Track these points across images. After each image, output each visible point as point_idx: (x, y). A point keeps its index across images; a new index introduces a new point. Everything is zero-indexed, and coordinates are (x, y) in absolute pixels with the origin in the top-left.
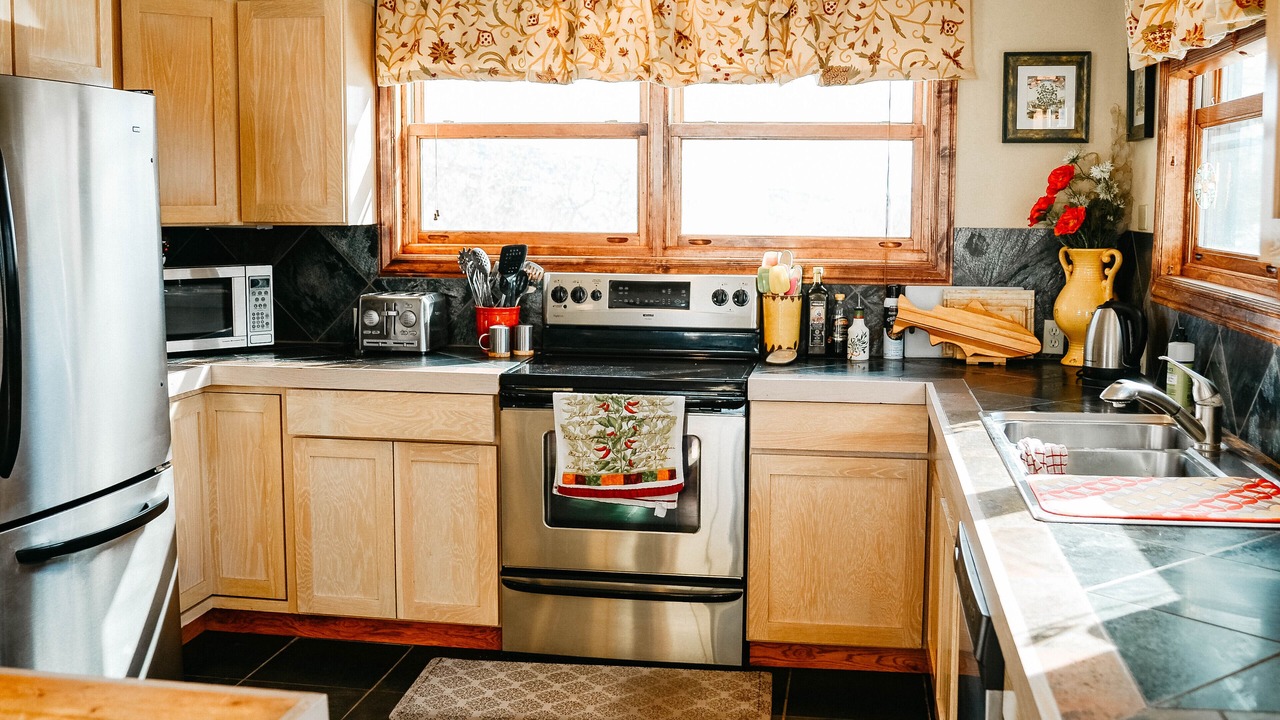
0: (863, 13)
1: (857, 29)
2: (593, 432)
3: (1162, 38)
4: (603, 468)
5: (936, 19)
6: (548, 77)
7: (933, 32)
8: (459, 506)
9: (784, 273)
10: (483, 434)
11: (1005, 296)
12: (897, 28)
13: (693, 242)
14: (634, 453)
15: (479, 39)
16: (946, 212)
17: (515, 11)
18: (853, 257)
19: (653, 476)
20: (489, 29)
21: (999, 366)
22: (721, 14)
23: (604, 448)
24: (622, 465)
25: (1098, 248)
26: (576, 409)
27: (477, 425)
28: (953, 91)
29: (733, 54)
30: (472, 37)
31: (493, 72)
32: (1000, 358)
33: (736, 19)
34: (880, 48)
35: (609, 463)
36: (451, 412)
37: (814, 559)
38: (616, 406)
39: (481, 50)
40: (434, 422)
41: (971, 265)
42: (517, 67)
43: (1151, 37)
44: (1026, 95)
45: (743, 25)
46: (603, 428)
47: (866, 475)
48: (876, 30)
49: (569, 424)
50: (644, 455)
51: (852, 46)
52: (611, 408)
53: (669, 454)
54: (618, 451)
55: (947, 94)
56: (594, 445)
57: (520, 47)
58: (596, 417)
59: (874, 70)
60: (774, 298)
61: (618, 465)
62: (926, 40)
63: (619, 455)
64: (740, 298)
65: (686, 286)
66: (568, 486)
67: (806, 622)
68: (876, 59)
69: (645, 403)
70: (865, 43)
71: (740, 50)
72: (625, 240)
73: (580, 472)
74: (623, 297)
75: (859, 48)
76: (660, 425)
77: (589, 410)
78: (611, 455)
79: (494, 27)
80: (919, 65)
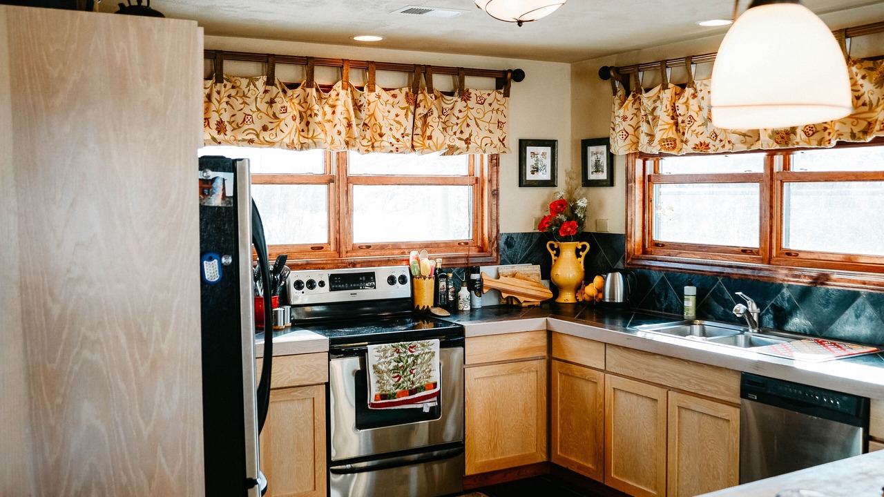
0: (460, 115)
1: (457, 124)
2: (391, 367)
3: (668, 144)
4: (397, 388)
5: (494, 120)
6: (291, 146)
7: (494, 127)
8: (301, 427)
9: (428, 264)
10: (322, 377)
11: (527, 269)
12: (477, 124)
13: (360, 248)
14: (414, 376)
15: (244, 120)
16: (495, 225)
17: (267, 103)
18: (447, 252)
19: (422, 388)
20: (251, 113)
21: (537, 306)
22: (389, 112)
23: (398, 376)
24: (407, 385)
25: (573, 241)
26: (382, 354)
27: (319, 372)
28: (498, 159)
29: (399, 136)
30: (239, 118)
31: (251, 141)
32: (537, 302)
33: (397, 116)
34: (471, 135)
35: (400, 384)
36: (302, 366)
37: (496, 422)
38: (404, 350)
39: (246, 127)
40: (291, 374)
41: (508, 253)
42: (267, 139)
43: (663, 144)
44: (530, 162)
45: (402, 118)
46: (396, 364)
47: (519, 371)
48: (468, 125)
49: (379, 364)
50: (418, 377)
51: (455, 133)
52: (401, 351)
53: (432, 373)
54: (405, 377)
55: (495, 160)
56: (392, 375)
57: (271, 126)
58: (393, 358)
59: (468, 148)
60: (425, 279)
61: (405, 385)
62: (490, 132)
63: (406, 379)
64: (403, 280)
65: (373, 274)
66: (377, 402)
67: (492, 459)
68: (469, 141)
69: (419, 345)
70: (462, 132)
71: (403, 134)
72: (322, 248)
73: (384, 392)
74: (338, 284)
75: (458, 135)
76: (427, 357)
77: (389, 354)
78: (402, 379)
79: (254, 112)
80: (489, 145)
